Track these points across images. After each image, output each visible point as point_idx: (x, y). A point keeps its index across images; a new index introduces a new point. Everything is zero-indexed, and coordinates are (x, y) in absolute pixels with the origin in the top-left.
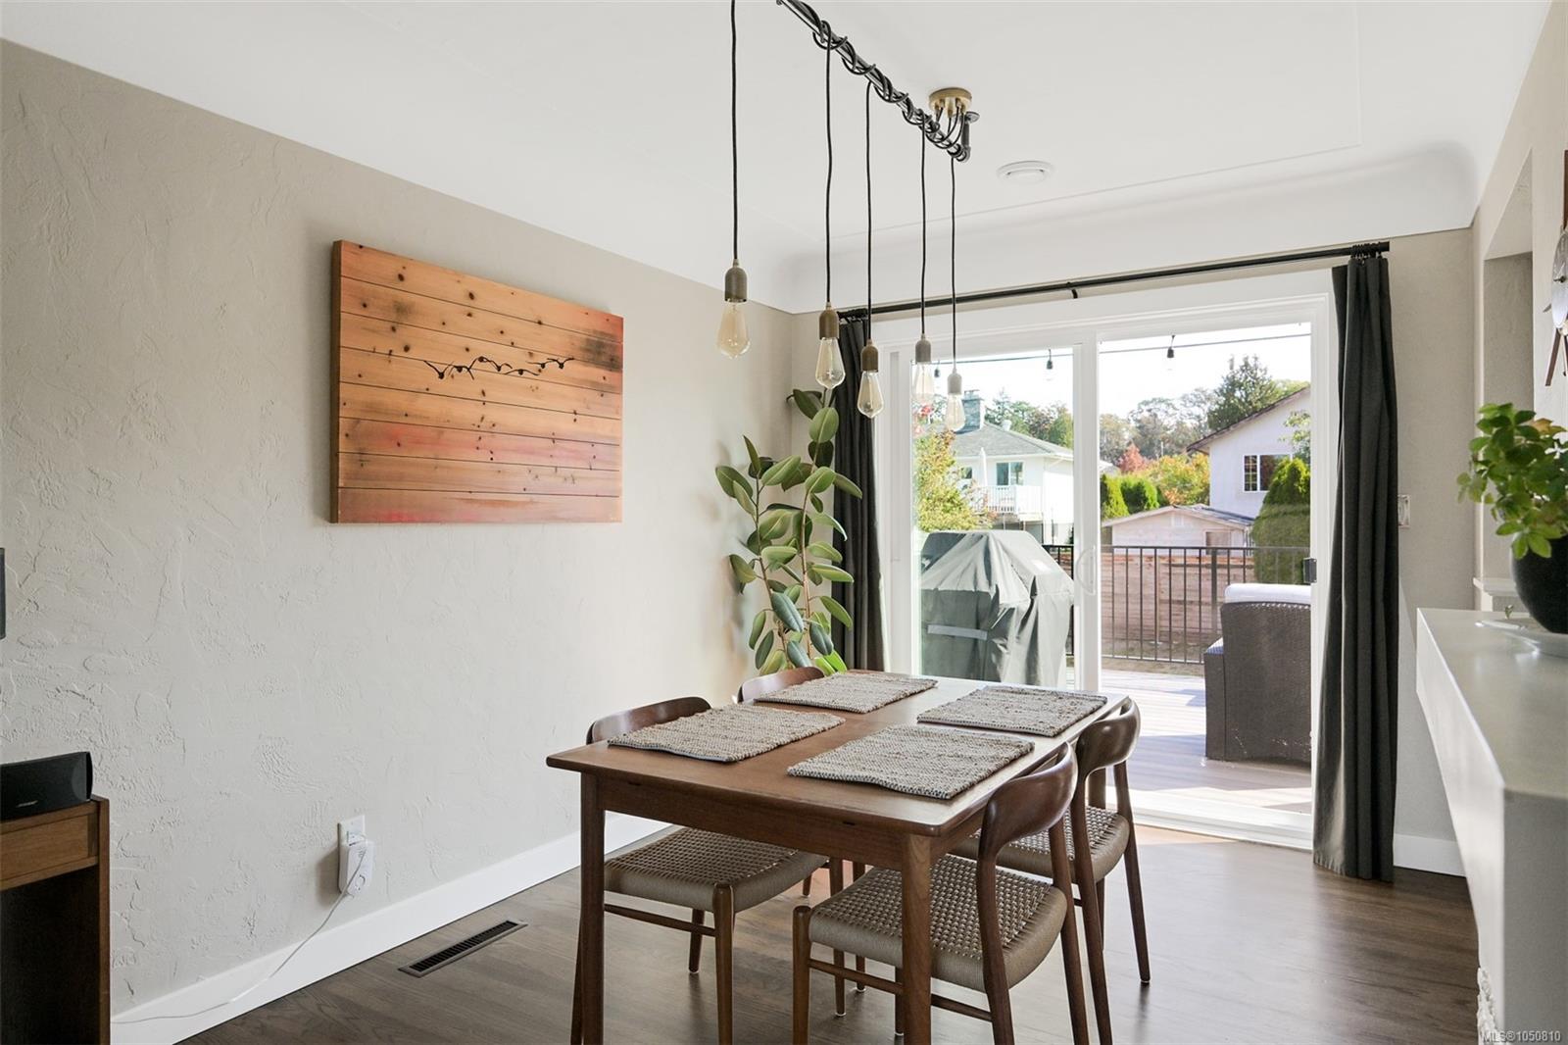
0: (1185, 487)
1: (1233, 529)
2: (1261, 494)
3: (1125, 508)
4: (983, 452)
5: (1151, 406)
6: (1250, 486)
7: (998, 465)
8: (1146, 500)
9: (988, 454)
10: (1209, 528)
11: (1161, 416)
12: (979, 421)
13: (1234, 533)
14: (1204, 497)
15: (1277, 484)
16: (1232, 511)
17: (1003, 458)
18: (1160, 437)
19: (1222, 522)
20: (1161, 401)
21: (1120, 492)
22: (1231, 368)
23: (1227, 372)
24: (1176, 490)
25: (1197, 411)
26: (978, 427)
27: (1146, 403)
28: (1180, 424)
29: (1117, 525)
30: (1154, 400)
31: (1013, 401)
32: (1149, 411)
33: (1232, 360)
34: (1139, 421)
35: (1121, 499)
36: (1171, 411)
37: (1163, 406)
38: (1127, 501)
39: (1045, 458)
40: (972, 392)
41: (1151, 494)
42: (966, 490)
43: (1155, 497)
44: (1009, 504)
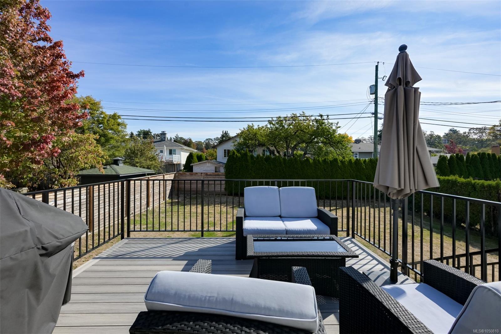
0: (213, 156)
1: (221, 166)
2: (227, 158)
3: (197, 161)
4: (165, 146)
5: (208, 140)
6: (225, 156)
7: (170, 150)
8: (202, 159)
9: (166, 147)
10: (216, 166)
11: (210, 142)
12: (165, 139)
13: (221, 167)
14: (216, 159)
15: (230, 156)
16: (221, 161)
17: (171, 148)
18: (210, 146)
19: (219, 164)
20: (210, 139)
21: (196, 157)
22: (223, 133)
23: (222, 134)
24: (211, 157)
25: (217, 142)
26: (165, 140)
27: (207, 139)
28: (214, 144)
29: (194, 165)
30: (209, 139)
31: (179, 137)
32: (208, 141)
33: (223, 132)
34: (206, 143)
35: (196, 159)
36: (212, 141)
37: (211, 140)
38: (198, 159)
39: (181, 149)
40: (164, 132)
41: (204, 157)
42: (157, 156)
43: (205, 158)
44: (171, 159)
